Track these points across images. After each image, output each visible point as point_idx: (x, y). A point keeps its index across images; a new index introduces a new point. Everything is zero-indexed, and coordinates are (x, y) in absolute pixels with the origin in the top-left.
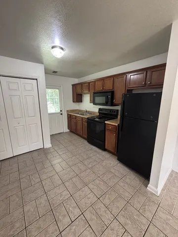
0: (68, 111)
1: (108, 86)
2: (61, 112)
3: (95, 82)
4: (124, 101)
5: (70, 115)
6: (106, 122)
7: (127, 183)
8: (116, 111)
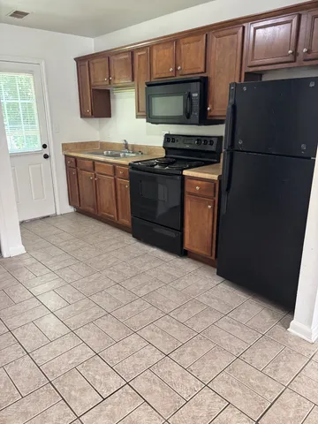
0: (65, 147)
1: (192, 63)
2: (46, 151)
3: (150, 48)
4: (234, 107)
5: (76, 159)
6: (185, 173)
7: (240, 323)
8: (215, 141)
